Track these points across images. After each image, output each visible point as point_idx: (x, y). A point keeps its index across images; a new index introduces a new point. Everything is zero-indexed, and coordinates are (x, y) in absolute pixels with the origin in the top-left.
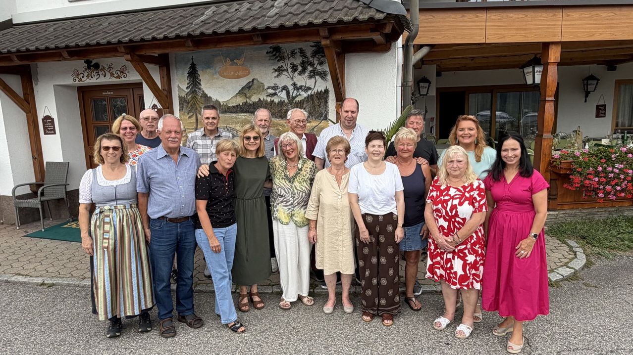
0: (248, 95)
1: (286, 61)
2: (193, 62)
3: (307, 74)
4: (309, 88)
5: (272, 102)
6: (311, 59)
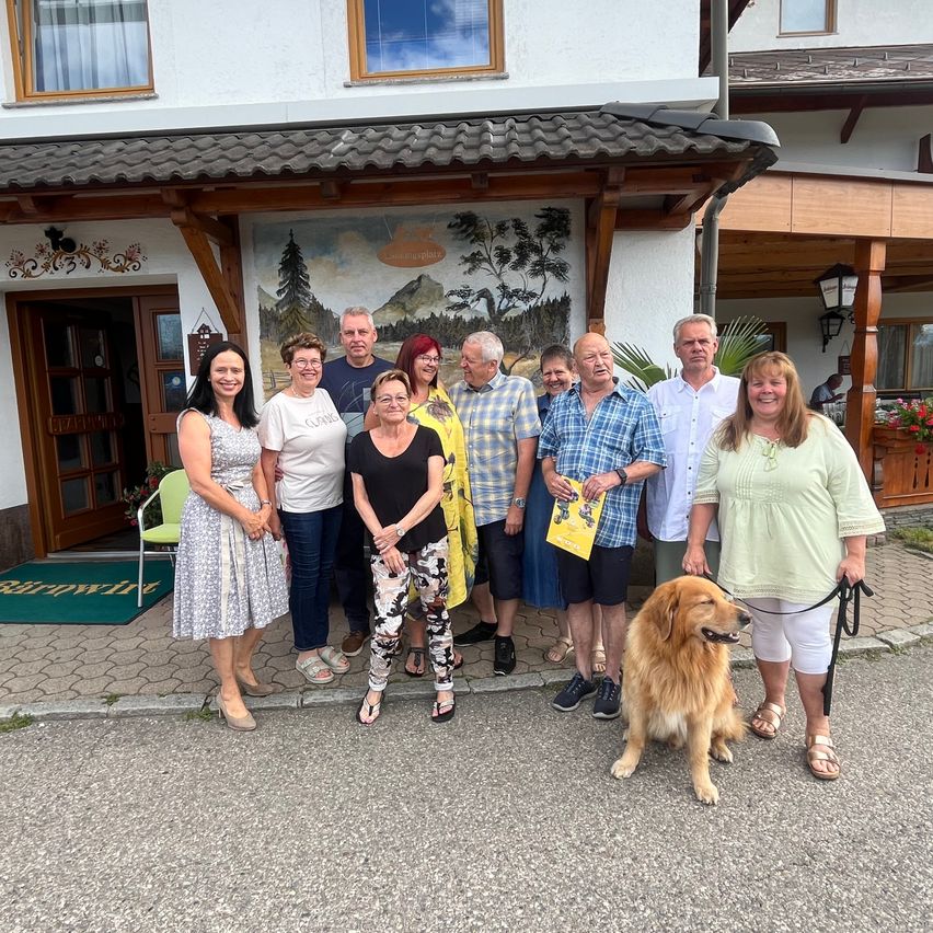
0: (409, 307)
1: (488, 242)
2: (292, 241)
3: (528, 268)
4: (533, 295)
5: (458, 319)
6: (537, 240)
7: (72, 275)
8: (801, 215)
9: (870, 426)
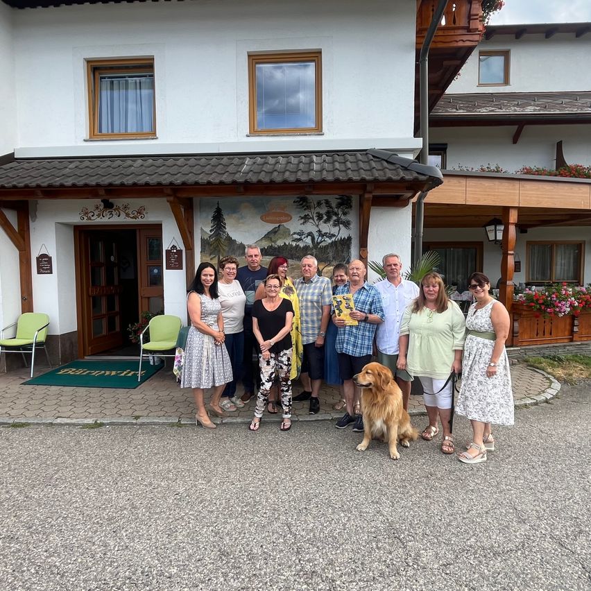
0: (273, 239)
1: (312, 210)
2: (218, 207)
3: (331, 223)
4: (334, 235)
5: (297, 246)
6: (336, 210)
7: (111, 220)
8: (471, 196)
9: (511, 303)
